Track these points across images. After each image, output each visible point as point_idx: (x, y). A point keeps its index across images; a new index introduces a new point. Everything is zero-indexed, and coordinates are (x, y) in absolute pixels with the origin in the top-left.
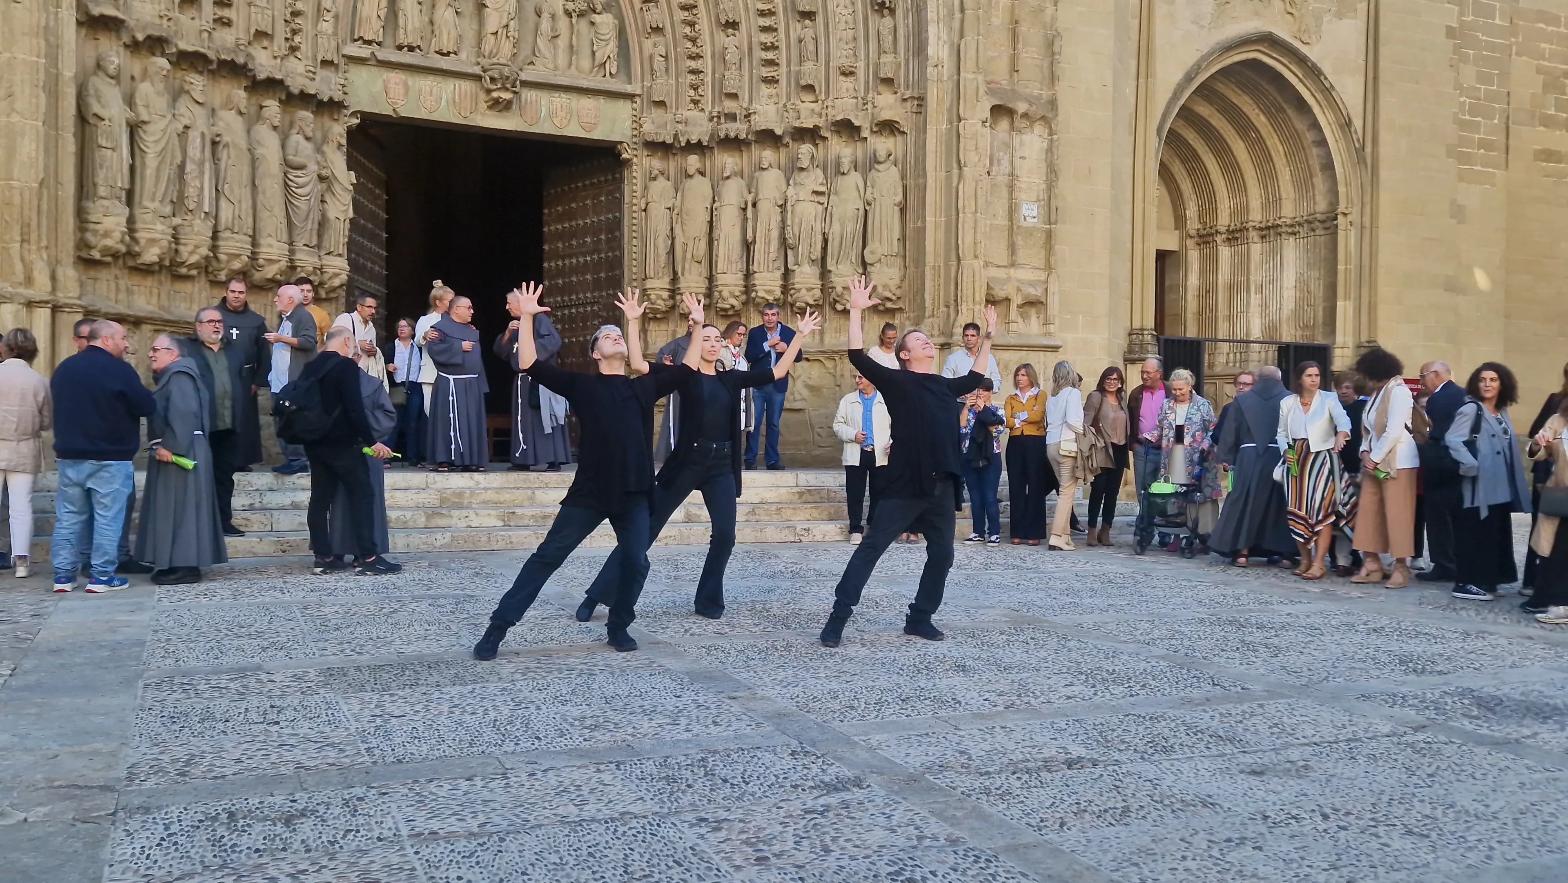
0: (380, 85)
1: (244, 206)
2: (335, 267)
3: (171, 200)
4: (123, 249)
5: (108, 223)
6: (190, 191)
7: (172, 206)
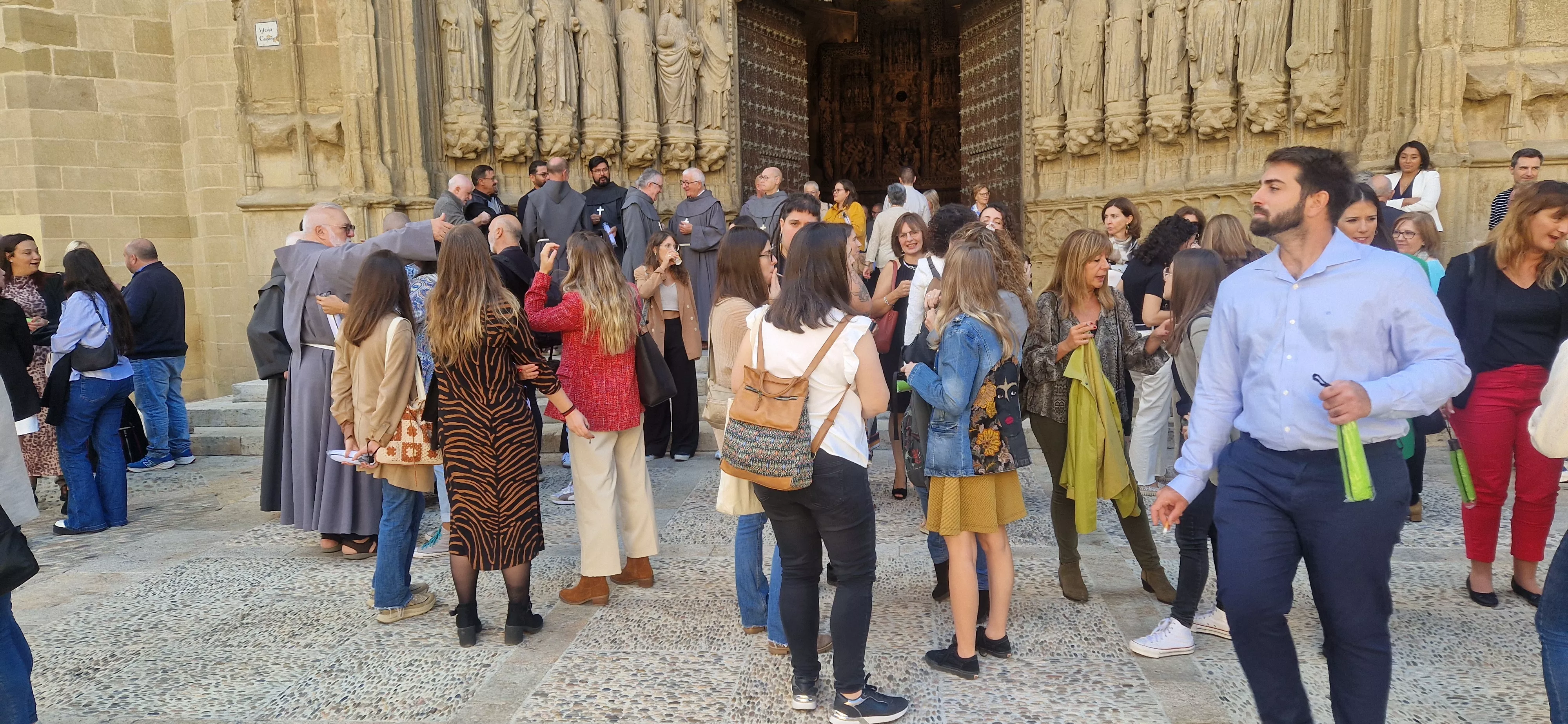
1: (606, 88)
2: (712, 140)
3: (528, 94)
4: (481, 145)
5: (463, 122)
6: (547, 83)
7: (532, 99)
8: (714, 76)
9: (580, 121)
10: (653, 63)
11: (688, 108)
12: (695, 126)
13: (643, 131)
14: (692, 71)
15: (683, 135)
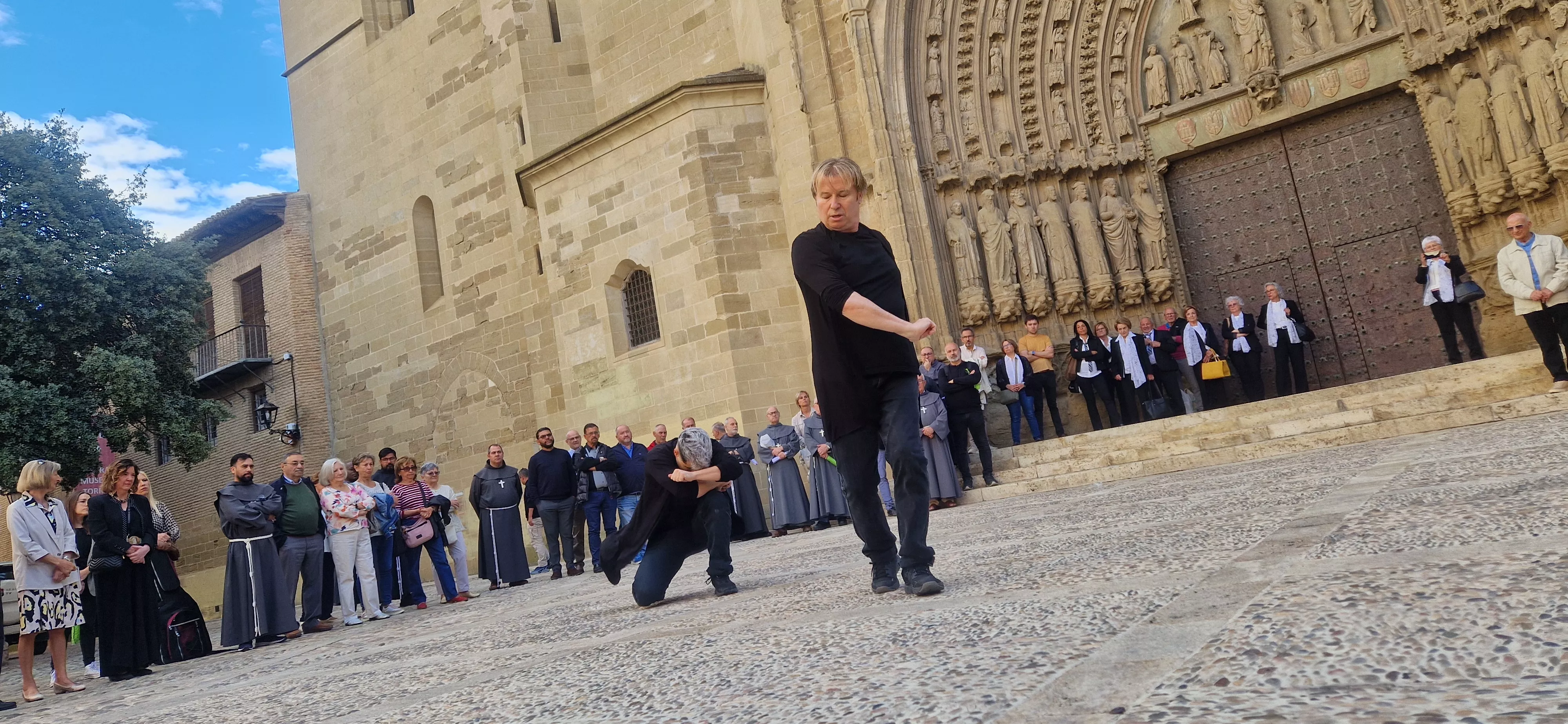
0: (1174, 133)
1: (1067, 259)
2: (1158, 277)
3: (1012, 274)
4: (984, 314)
5: (971, 301)
6: (1024, 264)
7: (1015, 277)
8: (1150, 231)
9: (1051, 284)
10: (1099, 233)
11: (1133, 258)
12: (1142, 270)
13: (1099, 282)
14: (1131, 231)
15: (1132, 278)
